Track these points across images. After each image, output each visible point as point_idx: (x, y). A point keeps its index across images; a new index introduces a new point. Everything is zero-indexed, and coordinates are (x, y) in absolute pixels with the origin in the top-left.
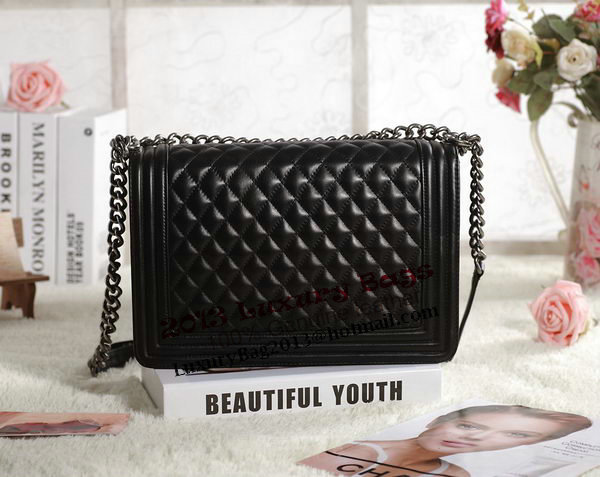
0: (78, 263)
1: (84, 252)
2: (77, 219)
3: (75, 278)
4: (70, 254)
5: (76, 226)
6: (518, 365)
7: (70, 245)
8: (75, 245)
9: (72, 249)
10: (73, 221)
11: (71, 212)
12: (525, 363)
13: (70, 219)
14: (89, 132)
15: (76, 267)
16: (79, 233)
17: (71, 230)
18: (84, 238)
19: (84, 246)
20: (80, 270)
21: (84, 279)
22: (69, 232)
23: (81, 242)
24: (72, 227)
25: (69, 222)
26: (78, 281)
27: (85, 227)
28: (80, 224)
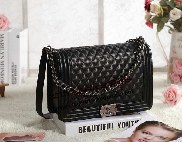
0: (15, 78)
1: (17, 74)
2: (15, 64)
3: (14, 83)
4: (13, 75)
5: (14, 66)
6: (161, 112)
7: (13, 72)
8: (14, 72)
9: (13, 74)
10: (13, 65)
11: (13, 62)
12: (164, 111)
13: (13, 64)
14: (18, 37)
15: (14, 79)
16: (15, 68)
17: (13, 68)
18: (17, 70)
19: (17, 72)
20: (16, 80)
21: (17, 83)
22: (12, 68)
23: (16, 71)
24: (13, 67)
25: (12, 65)
26: (15, 84)
27: (17, 67)
28: (16, 66)
